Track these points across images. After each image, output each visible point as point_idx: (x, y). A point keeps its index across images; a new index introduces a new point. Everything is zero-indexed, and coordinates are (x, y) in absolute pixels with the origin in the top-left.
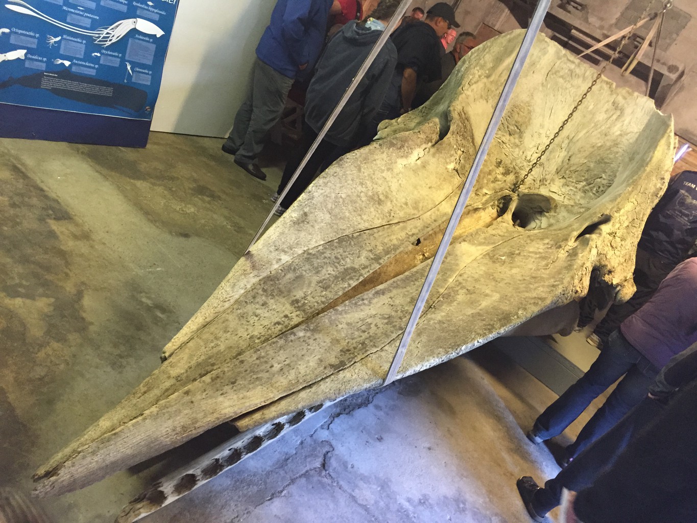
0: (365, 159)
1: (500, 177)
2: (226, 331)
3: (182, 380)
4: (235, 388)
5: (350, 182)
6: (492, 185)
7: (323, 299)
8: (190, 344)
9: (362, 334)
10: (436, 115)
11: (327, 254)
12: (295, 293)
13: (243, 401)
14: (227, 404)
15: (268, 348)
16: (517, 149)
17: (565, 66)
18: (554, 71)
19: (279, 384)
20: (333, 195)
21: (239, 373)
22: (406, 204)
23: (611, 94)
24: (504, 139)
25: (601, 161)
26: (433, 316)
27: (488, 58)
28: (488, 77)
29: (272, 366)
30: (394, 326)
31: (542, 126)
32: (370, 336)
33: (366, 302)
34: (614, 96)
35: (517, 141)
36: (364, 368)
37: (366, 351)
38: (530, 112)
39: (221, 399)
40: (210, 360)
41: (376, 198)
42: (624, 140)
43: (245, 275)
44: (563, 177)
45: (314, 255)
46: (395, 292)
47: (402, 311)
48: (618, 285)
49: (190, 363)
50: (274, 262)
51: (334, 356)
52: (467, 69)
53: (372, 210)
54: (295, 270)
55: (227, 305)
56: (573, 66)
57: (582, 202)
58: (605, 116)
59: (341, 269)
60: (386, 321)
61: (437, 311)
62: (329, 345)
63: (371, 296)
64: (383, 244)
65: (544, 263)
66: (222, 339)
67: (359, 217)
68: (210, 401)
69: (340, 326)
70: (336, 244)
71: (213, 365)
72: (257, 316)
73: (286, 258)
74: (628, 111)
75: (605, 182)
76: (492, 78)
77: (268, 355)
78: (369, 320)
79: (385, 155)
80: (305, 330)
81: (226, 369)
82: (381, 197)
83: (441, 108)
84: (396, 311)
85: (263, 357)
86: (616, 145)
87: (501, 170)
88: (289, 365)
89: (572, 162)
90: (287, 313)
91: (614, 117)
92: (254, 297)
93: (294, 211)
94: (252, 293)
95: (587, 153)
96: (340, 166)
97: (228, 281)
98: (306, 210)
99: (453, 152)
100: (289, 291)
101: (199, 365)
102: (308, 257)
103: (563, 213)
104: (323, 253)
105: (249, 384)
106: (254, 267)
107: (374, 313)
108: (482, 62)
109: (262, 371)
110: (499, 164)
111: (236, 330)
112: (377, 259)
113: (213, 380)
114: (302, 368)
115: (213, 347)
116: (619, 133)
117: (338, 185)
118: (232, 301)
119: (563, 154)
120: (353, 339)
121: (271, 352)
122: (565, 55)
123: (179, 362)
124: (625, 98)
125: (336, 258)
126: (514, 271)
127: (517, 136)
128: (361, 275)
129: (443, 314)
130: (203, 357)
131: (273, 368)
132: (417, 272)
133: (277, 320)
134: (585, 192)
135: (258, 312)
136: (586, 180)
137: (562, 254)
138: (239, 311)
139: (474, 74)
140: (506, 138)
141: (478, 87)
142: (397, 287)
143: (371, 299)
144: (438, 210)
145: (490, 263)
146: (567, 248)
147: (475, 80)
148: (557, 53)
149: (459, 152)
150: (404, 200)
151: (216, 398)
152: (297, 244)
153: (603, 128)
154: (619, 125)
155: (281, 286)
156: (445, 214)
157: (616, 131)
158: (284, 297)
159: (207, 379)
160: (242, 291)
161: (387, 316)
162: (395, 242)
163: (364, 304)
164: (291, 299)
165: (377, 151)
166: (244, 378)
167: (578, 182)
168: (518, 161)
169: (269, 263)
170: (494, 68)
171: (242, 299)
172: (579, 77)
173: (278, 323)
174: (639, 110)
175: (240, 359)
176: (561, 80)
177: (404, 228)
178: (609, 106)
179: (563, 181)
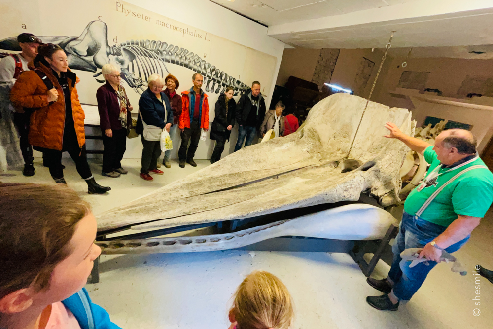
1: (338, 155)
6: (333, 158)
9: (209, 204)
12: (194, 189)
16: (348, 143)
22: (274, 163)
23: (388, 112)
24: (341, 139)
28: (324, 114)
35: (348, 140)
38: (351, 127)
41: (258, 161)
48: (381, 196)
53: (254, 165)
54: (200, 182)
64: (253, 176)
67: (246, 167)
69: (202, 200)
70: (227, 175)
73: (200, 178)
76: (327, 114)
78: (218, 200)
79: (268, 146)
82: (262, 161)
87: (340, 152)
90: (183, 194)
99: (306, 144)
102: (211, 178)
107: (224, 198)
108: (319, 109)
110: (339, 150)
119: (370, 142)
122: (363, 100)
124: (394, 112)
127: (347, 137)
128: (231, 185)
129: (256, 200)
133: (177, 196)
142: (245, 190)
144: (292, 166)
149: (310, 144)
161: (228, 199)
162: (260, 176)
165: (264, 145)
177: (268, 172)
178: (388, 117)
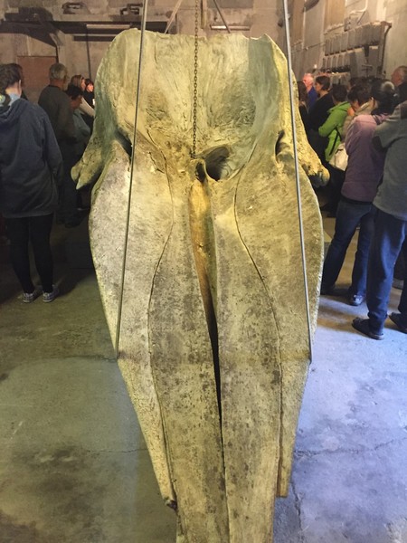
0: (104, 208)
1: (177, 154)
2: (185, 432)
3: (215, 508)
4: (252, 471)
5: (113, 234)
6: (179, 164)
7: (204, 338)
8: (178, 470)
9: (256, 339)
10: (111, 139)
11: (163, 302)
12: (182, 353)
13: (267, 473)
14: (263, 489)
15: (228, 414)
16: (172, 127)
17: (163, 45)
18: (157, 53)
19: (267, 433)
20: (115, 253)
21: (240, 455)
22: (157, 219)
23: (208, 46)
25: (234, 98)
26: (272, 284)
27: (113, 70)
29: (247, 425)
30: (264, 314)
31: (176, 99)
32: (262, 336)
33: (226, 313)
34: (211, 46)
35: (168, 121)
36: (290, 363)
37: (275, 348)
38: (162, 95)
39: (256, 490)
40: (209, 468)
41: (139, 232)
42: (239, 73)
43: (138, 372)
44: (216, 126)
45: (156, 310)
46: (229, 288)
47: (252, 298)
48: (319, 172)
49: (199, 486)
50: (142, 342)
51: (265, 374)
52: (106, 88)
53: (146, 242)
54: (160, 335)
55: (157, 409)
56: (168, 42)
57: (243, 134)
58: (214, 65)
59: (181, 304)
60: (254, 315)
61: (270, 278)
62: (252, 368)
63: (222, 306)
64: (179, 260)
65: (280, 191)
66: (192, 441)
67: (146, 256)
68: (254, 502)
69: (238, 347)
70: (157, 289)
71: (216, 469)
72: (185, 397)
73: (144, 331)
74: (228, 51)
75: (248, 111)
77: (234, 419)
78: (246, 325)
79: (112, 195)
80: (226, 373)
81: (230, 463)
82: (141, 228)
83: (110, 130)
84: (249, 302)
85: (235, 425)
86: (236, 80)
88: (253, 412)
89: (214, 112)
90: (198, 372)
91: (221, 61)
92: (166, 384)
93: (107, 290)
94: (160, 382)
95: (220, 99)
96: (96, 227)
97: (134, 390)
98: (112, 281)
99: (145, 158)
100: (178, 354)
101: (207, 481)
102: (154, 315)
103: (239, 151)
104: (159, 303)
105: (254, 456)
106: (136, 360)
107: (240, 316)
109: (247, 436)
110: (169, 145)
111: (189, 423)
112: (190, 275)
113: (234, 482)
114: (263, 405)
115: (195, 455)
116: (231, 71)
117: (109, 243)
118: (156, 403)
119: (204, 109)
120: (257, 348)
121: (234, 415)
123: (190, 494)
124: (219, 43)
125: (169, 299)
126: (270, 210)
127: (165, 117)
128: (198, 297)
129: (275, 277)
130: (201, 472)
131: (250, 426)
132: (221, 262)
133: (200, 385)
134: (238, 126)
135: (182, 391)
136: (232, 118)
137: (283, 177)
138: (171, 406)
139: (113, 89)
140: (159, 124)
141: (121, 98)
142: (226, 284)
143: (226, 307)
144: (176, 207)
145: (249, 217)
146: (280, 170)
147: (117, 93)
148: (151, 37)
149: (149, 155)
150: (153, 218)
151: (253, 494)
152: (137, 313)
153: (218, 73)
154: (228, 65)
155: (168, 356)
156: (183, 206)
157: (229, 71)
158: (180, 362)
159: (230, 487)
160: (153, 387)
161: (250, 311)
162: (183, 253)
163: (228, 316)
164: (186, 359)
165: (106, 196)
166: (248, 456)
167: (228, 123)
168: (179, 135)
169: (140, 346)
170: (122, 76)
171: (160, 394)
172: (177, 47)
173: (205, 387)
174: (235, 46)
175: (227, 444)
176: (167, 57)
177: (175, 238)
178: (211, 56)
179: (217, 129)
